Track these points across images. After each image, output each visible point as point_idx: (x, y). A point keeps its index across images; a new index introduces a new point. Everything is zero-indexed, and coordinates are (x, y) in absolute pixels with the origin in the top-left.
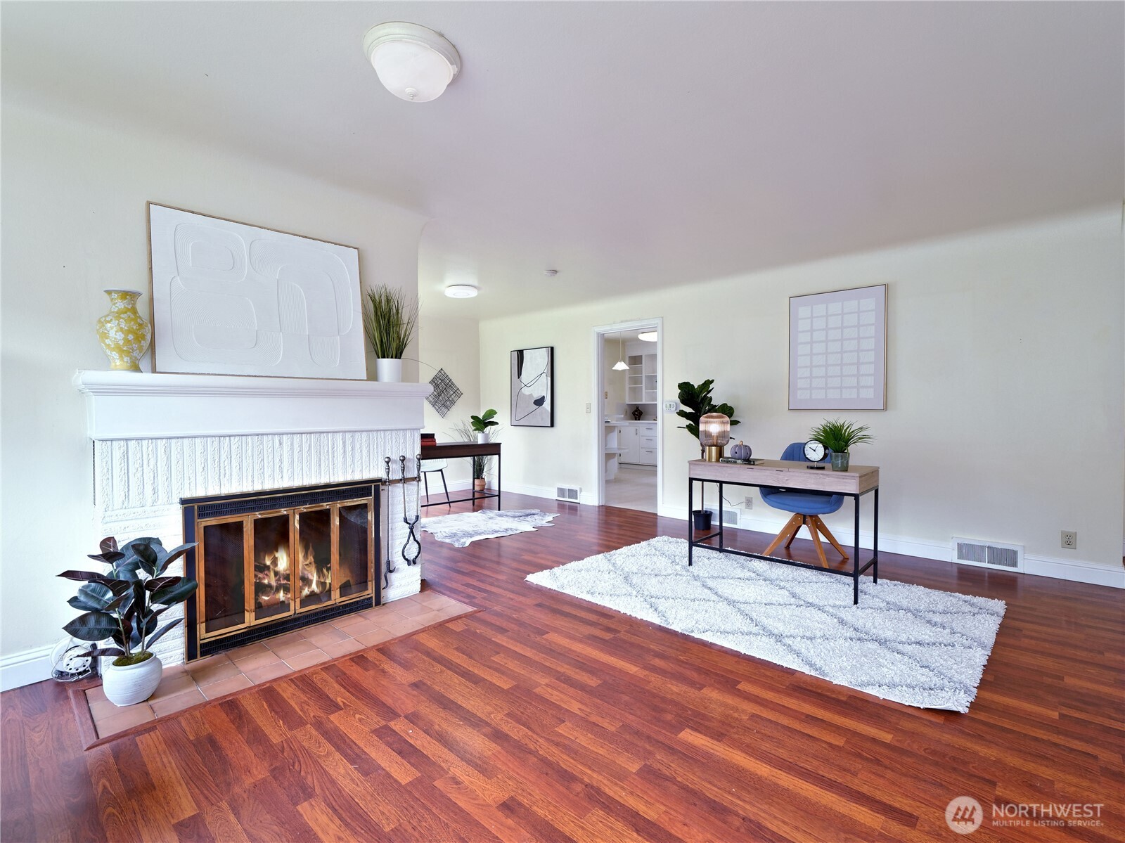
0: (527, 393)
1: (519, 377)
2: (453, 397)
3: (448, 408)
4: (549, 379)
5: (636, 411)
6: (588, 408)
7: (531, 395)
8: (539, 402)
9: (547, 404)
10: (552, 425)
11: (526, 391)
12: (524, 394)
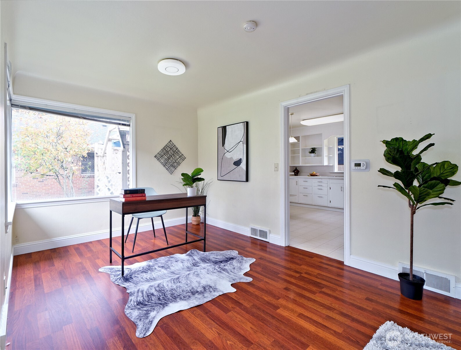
0: (229, 157)
1: (223, 146)
2: (179, 160)
3: (175, 168)
4: (245, 145)
5: (295, 170)
6: (276, 168)
7: (231, 158)
8: (237, 163)
9: (243, 165)
10: (247, 180)
11: (228, 155)
12: (226, 158)
